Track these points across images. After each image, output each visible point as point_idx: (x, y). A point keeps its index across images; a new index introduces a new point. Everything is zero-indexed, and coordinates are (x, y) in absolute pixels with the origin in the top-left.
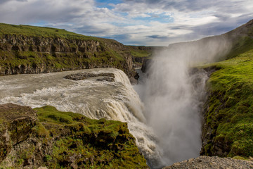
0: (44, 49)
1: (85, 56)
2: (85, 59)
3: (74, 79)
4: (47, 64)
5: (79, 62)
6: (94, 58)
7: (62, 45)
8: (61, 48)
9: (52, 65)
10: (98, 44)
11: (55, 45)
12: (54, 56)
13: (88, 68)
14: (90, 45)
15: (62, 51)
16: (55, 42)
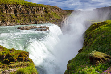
0: (10, 11)
1: (35, 16)
2: (35, 18)
3: (23, 29)
4: (12, 20)
5: (31, 20)
6: (40, 17)
7: (21, 9)
8: (20, 11)
9: (14, 21)
10: (44, 9)
11: (17, 9)
12: (16, 15)
13: (36, 23)
14: (38, 9)
15: (21, 13)
16: (17, 7)
